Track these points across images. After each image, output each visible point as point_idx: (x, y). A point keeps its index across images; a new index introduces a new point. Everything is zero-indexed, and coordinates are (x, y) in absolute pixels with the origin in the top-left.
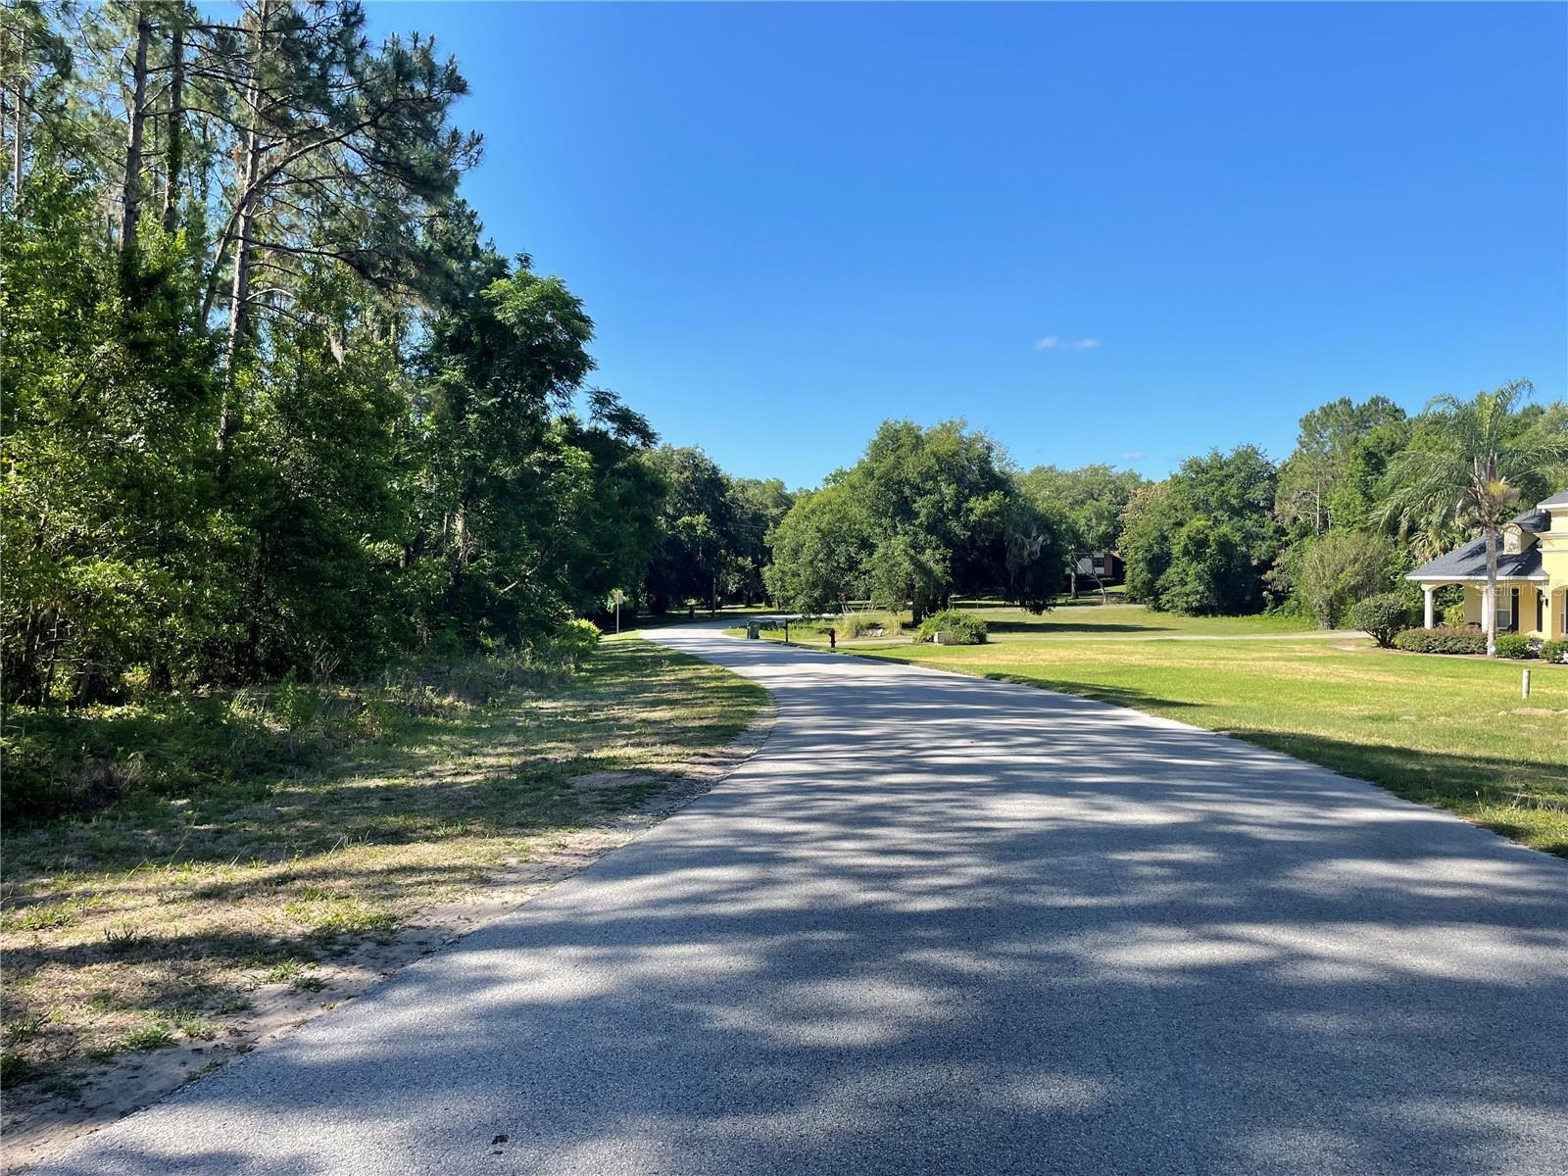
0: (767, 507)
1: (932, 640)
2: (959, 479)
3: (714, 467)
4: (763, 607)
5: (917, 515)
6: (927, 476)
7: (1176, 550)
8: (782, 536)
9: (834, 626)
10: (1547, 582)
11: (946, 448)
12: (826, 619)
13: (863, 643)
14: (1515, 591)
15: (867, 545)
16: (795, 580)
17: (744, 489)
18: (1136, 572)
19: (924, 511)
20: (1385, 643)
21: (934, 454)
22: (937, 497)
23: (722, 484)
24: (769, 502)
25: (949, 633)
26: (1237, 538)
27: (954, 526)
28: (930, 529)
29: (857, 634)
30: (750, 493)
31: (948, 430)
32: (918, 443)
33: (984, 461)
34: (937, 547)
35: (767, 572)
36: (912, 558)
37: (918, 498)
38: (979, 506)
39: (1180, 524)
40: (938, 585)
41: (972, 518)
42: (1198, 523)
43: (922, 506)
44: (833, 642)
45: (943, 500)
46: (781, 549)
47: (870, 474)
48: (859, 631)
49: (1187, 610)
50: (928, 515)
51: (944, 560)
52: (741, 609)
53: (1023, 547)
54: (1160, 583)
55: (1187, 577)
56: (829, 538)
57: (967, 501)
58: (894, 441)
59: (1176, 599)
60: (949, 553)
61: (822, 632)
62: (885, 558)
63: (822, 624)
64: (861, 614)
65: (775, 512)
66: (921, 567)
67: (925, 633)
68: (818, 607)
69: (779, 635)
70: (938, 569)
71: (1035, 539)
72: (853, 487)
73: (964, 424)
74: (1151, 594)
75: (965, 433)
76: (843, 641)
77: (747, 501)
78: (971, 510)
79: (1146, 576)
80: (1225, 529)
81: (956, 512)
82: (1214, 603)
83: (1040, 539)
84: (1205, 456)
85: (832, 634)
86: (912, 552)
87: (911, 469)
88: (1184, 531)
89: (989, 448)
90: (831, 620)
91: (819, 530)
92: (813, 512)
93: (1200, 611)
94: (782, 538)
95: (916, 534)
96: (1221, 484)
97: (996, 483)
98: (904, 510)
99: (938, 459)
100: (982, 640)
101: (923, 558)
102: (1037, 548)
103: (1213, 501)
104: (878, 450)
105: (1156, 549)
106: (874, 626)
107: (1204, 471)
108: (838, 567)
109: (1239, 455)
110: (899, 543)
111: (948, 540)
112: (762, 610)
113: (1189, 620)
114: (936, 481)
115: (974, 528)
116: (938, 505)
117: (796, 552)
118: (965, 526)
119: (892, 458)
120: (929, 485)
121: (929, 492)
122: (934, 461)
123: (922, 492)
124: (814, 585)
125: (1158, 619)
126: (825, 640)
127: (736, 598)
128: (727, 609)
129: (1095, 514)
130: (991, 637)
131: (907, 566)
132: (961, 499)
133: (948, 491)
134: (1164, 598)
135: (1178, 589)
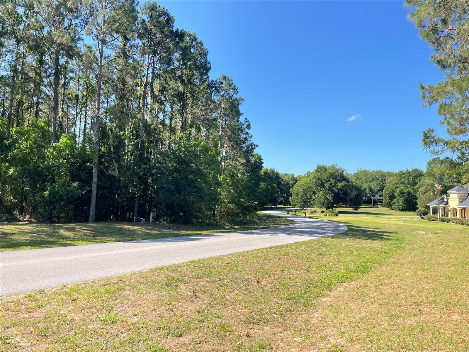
0: (290, 181)
1: (326, 215)
2: (335, 178)
3: (277, 173)
4: (288, 206)
5: (326, 187)
6: (328, 177)
7: (396, 194)
8: (294, 190)
10: (449, 207)
11: (332, 172)
12: (305, 210)
13: (312, 215)
14: (444, 208)
15: (314, 193)
16: (297, 200)
17: (284, 177)
18: (386, 199)
19: (327, 186)
20: (423, 218)
22: (330, 183)
23: (279, 177)
24: (290, 180)
25: (330, 214)
26: (412, 191)
27: (334, 189)
28: (329, 190)
29: (311, 214)
31: (333, 167)
32: (326, 170)
33: (342, 173)
34: (330, 194)
35: (290, 198)
36: (324, 196)
37: (326, 183)
38: (340, 185)
39: (398, 188)
40: (330, 202)
41: (338, 187)
42: (402, 188)
43: (327, 184)
44: (305, 215)
45: (332, 183)
46: (293, 193)
47: (315, 177)
48: (311, 213)
49: (399, 210)
50: (328, 187)
51: (332, 196)
52: (282, 206)
53: (351, 194)
54: (392, 202)
55: (399, 201)
56: (305, 192)
57: (337, 184)
58: (320, 169)
59: (396, 207)
60: (333, 195)
61: (303, 212)
62: (318, 196)
63: (303, 211)
64: (312, 208)
65: (292, 182)
66: (326, 198)
67: (325, 214)
68: (303, 206)
69: (294, 213)
70: (330, 199)
72: (311, 180)
73: (337, 166)
74: (389, 205)
75: (337, 167)
76: (307, 215)
77: (285, 180)
78: (338, 185)
79: (389, 201)
80: (409, 189)
81: (335, 186)
82: (406, 208)
83: (355, 192)
84: (404, 170)
85: (305, 213)
86: (324, 195)
87: (324, 176)
88: (398, 189)
89: (343, 171)
90: (306, 210)
91: (303, 190)
92: (301, 185)
93: (402, 210)
95: (325, 190)
96: (408, 177)
97: (343, 178)
98: (323, 185)
99: (330, 174)
100: (337, 215)
101: (327, 196)
102: (354, 194)
103: (406, 182)
104: (317, 171)
105: (391, 194)
106: (315, 212)
107: (404, 174)
108: (307, 198)
109: (413, 170)
110: (321, 193)
111: (333, 192)
113: (399, 212)
114: (330, 179)
115: (339, 190)
117: (297, 194)
118: (337, 189)
119: (320, 174)
120: (328, 180)
122: (329, 174)
123: (327, 182)
124: (302, 202)
125: (391, 212)
126: (304, 215)
127: (281, 203)
128: (279, 206)
129: (376, 184)
130: (339, 215)
131: (323, 198)
132: (336, 183)
133: (333, 181)
134: (393, 206)
135: (397, 204)
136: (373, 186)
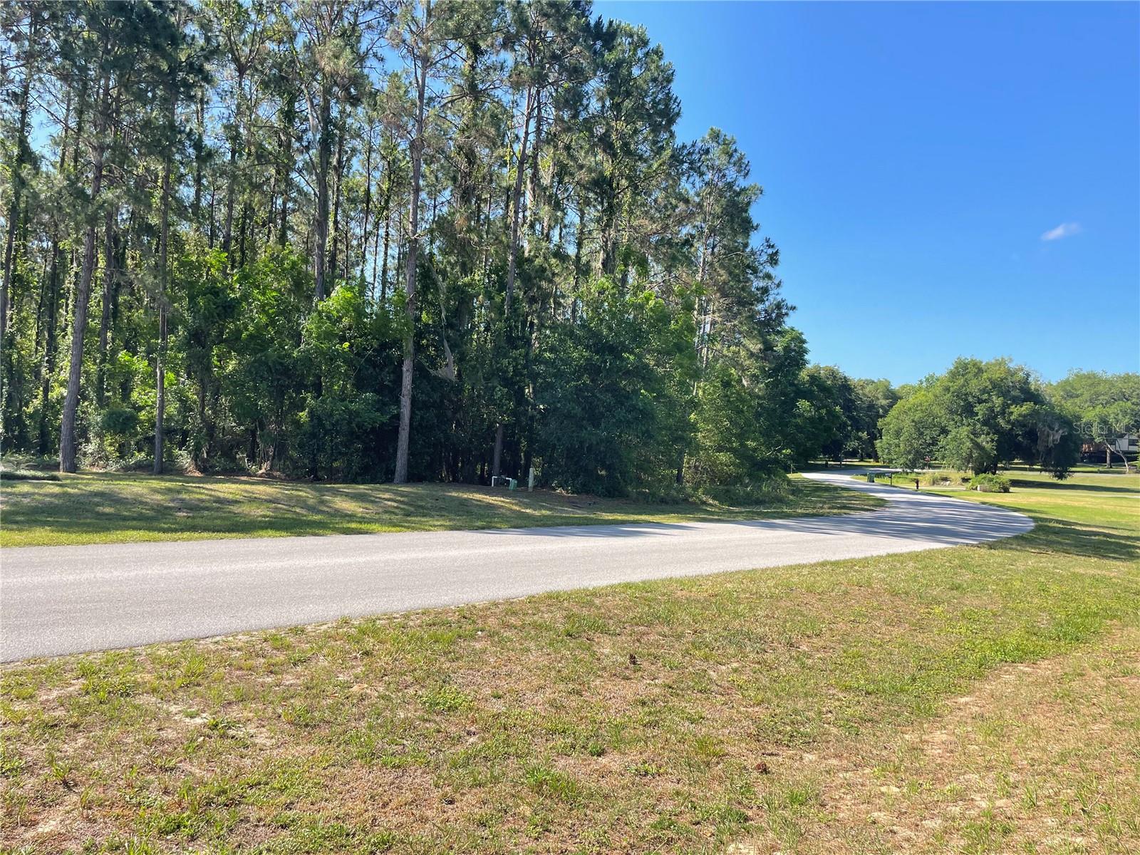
0: (878, 399)
1: (976, 489)
2: (1004, 393)
3: (845, 377)
4: (872, 462)
5: (976, 414)
6: (984, 391)
8: (889, 422)
9: (920, 478)
11: (996, 376)
13: (935, 488)
15: (944, 431)
16: (897, 450)
17: (863, 387)
19: (981, 412)
21: (990, 379)
22: (989, 405)
23: (851, 388)
24: (880, 395)
25: (986, 485)
27: (1001, 421)
28: (985, 423)
29: (934, 483)
30: (867, 390)
31: (1000, 364)
32: (980, 371)
33: (1026, 381)
34: (988, 434)
35: (878, 443)
36: (972, 440)
37: (978, 405)
38: (1017, 411)
40: (989, 456)
41: (1012, 418)
43: (980, 409)
44: (918, 487)
45: (994, 406)
46: (887, 430)
47: (947, 389)
48: (934, 482)
50: (984, 414)
51: (992, 441)
52: (856, 462)
53: (1048, 436)
56: (920, 427)
57: (1009, 408)
58: (964, 370)
60: (996, 437)
62: (954, 439)
63: (913, 476)
64: (936, 471)
65: (884, 402)
66: (978, 446)
67: (973, 485)
68: (912, 465)
69: (887, 481)
70: (988, 446)
71: (1057, 431)
72: (936, 396)
73: (1010, 361)
75: (1011, 365)
76: (922, 487)
77: (864, 394)
78: (1012, 413)
81: (1003, 413)
83: (1061, 432)
85: (917, 482)
86: (972, 436)
87: (974, 386)
89: (1028, 375)
90: (919, 473)
91: (913, 421)
92: (910, 409)
94: (889, 424)
95: (975, 424)
97: (1030, 395)
98: (968, 410)
99: (991, 382)
100: (1006, 490)
101: (979, 440)
102: (1058, 437)
104: (954, 375)
106: (945, 479)
108: (925, 443)
110: (964, 431)
111: (996, 429)
112: (871, 464)
114: (990, 396)
115: (1013, 425)
116: (991, 409)
117: (898, 434)
118: (1009, 422)
119: (962, 380)
120: (985, 396)
121: (985, 401)
122: (988, 383)
123: (980, 402)
124: (909, 453)
126: (913, 486)
127: (853, 454)
128: (847, 462)
129: (1121, 411)
130: (1012, 489)
131: (969, 444)
132: (1005, 406)
133: (997, 401)
136: (1112, 416)
